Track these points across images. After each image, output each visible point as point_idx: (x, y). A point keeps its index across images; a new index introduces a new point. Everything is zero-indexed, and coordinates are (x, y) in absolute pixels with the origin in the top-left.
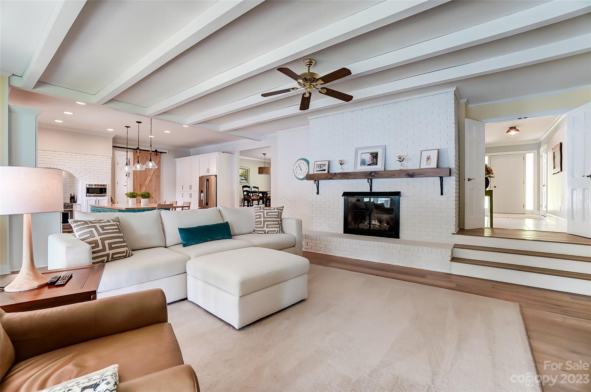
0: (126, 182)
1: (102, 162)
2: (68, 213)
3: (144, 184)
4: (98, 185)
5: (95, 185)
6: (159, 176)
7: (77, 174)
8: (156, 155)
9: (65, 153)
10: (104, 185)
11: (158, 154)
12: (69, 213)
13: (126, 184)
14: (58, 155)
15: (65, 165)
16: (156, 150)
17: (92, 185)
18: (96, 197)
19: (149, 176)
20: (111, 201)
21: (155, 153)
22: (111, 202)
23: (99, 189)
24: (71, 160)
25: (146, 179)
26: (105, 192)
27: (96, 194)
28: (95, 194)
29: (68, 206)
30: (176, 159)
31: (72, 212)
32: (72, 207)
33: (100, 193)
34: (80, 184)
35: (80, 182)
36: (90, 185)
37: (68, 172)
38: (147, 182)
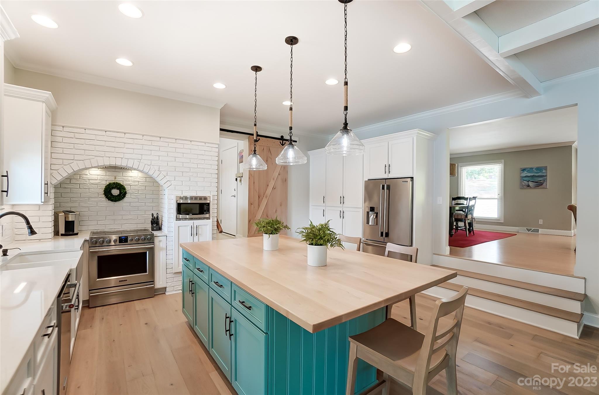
0: (235, 190)
1: (203, 155)
2: (146, 252)
3: (264, 194)
4: (196, 198)
5: (191, 198)
6: (286, 181)
7: (161, 176)
8: (283, 145)
9: (141, 137)
10: (205, 198)
11: (285, 143)
12: (148, 252)
13: (235, 193)
14: (130, 141)
15: (140, 160)
16: (282, 137)
17: (186, 198)
18: (193, 221)
19: (272, 179)
20: (218, 227)
21: (281, 141)
22: (216, 228)
23: (198, 205)
24: (151, 150)
25: (268, 186)
26: (208, 211)
27: (193, 214)
28: (191, 216)
29: (145, 239)
30: (309, 152)
31: (152, 250)
32: (153, 240)
33: (200, 214)
34: (166, 197)
35: (166, 192)
36: (181, 198)
37: (146, 173)
38: (269, 190)
